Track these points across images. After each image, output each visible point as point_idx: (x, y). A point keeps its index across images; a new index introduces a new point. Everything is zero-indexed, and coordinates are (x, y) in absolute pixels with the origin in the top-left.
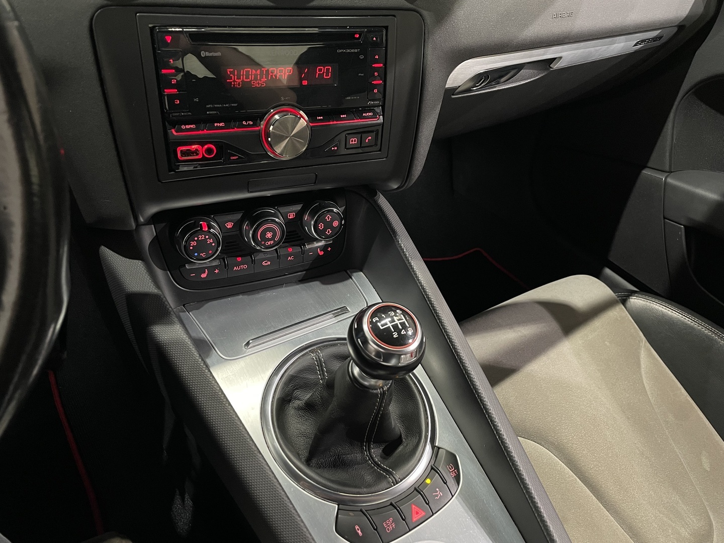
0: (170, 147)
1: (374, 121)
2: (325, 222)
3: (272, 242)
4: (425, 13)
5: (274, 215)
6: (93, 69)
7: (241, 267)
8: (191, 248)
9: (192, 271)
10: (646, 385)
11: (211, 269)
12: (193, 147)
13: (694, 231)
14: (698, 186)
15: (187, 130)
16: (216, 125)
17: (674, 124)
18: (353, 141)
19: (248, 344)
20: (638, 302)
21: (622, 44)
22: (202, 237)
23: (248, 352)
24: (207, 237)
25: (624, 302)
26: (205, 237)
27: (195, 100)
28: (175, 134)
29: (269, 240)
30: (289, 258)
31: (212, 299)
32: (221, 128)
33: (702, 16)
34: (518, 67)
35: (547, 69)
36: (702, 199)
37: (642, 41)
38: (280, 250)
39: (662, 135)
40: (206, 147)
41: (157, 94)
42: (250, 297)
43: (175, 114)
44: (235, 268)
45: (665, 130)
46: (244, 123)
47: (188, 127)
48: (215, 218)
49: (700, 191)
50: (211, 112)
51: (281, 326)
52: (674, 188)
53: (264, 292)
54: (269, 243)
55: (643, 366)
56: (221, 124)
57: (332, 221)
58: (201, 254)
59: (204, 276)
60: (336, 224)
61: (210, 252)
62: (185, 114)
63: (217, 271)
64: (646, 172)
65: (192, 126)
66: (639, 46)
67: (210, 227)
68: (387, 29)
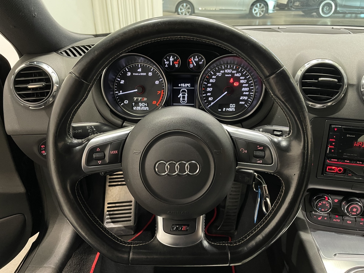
0: (324, 166)
3: (355, 213)
5: (359, 202)
7: (337, 220)
8: (319, 206)
9: (315, 215)
11: (324, 217)
12: (333, 167)
15: (333, 161)
16: (345, 161)
19: (335, 255)
22: (324, 202)
23: (335, 258)
24: (327, 203)
26: (326, 203)
27: (340, 151)
28: (328, 161)
30: (361, 223)
31: (320, 230)
32: (335, 161)
38: (357, 218)
40: (339, 168)
41: (326, 147)
42: (338, 235)
43: (331, 155)
44: (334, 220)
46: (358, 162)
47: (334, 160)
48: (331, 196)
50: (345, 156)
51: (352, 253)
53: (345, 235)
54: (354, 213)
56: (348, 161)
58: (322, 209)
59: (319, 219)
61: (326, 210)
62: (335, 155)
63: (326, 219)
65: (336, 160)
67: (329, 199)
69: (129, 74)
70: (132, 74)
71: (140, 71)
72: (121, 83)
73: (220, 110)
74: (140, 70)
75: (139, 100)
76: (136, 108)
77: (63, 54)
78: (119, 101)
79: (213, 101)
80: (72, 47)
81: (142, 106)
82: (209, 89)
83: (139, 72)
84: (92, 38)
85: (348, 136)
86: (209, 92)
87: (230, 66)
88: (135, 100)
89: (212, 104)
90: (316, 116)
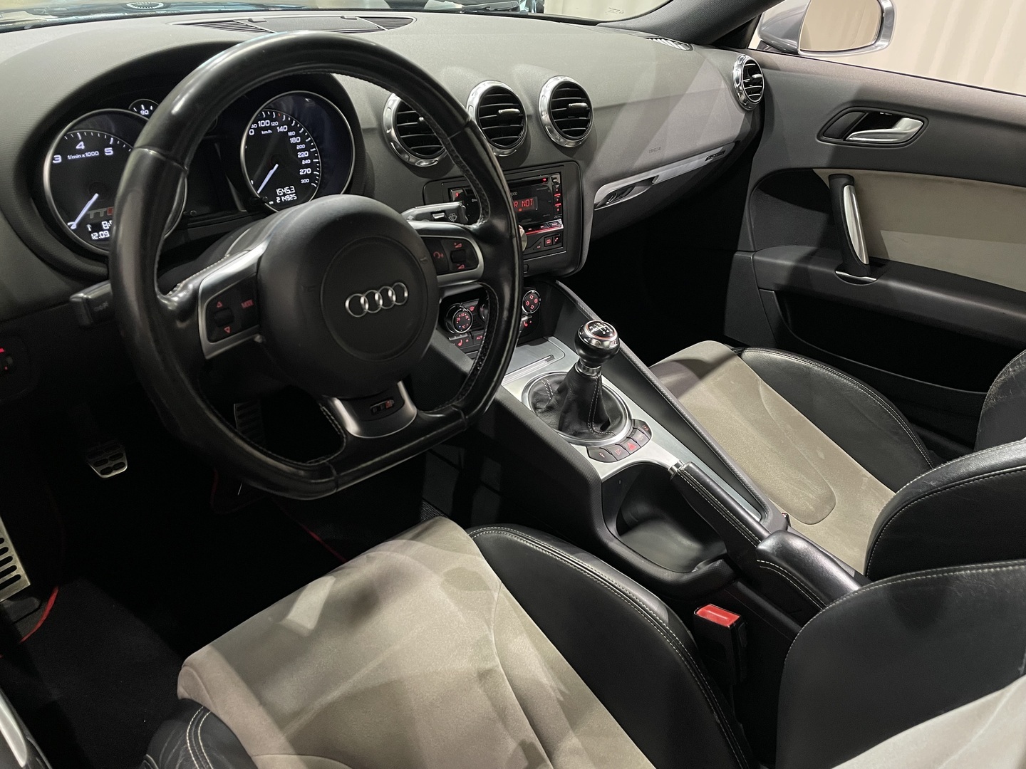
1: (559, 228)
2: (529, 300)
4: (579, 162)
9: (453, 342)
10: (767, 409)
11: (464, 340)
13: (783, 293)
14: (776, 258)
17: (749, 213)
18: (549, 242)
20: (749, 354)
21: (697, 161)
22: (463, 315)
24: (465, 315)
25: (740, 355)
33: (750, 133)
34: (632, 186)
35: (649, 185)
36: (782, 267)
37: (711, 157)
39: (743, 223)
44: (478, 338)
45: (744, 219)
49: (780, 262)
52: (760, 262)
55: (762, 397)
57: (534, 299)
59: (460, 345)
60: (536, 301)
63: (467, 341)
64: (737, 254)
66: (709, 161)
68: (560, 173)
69: (58, 159)
70: (64, 158)
71: (83, 147)
74: (81, 145)
75: (102, 215)
76: (99, 236)
83: (81, 152)
87: (266, 114)
88: (92, 217)
90: (430, 180)
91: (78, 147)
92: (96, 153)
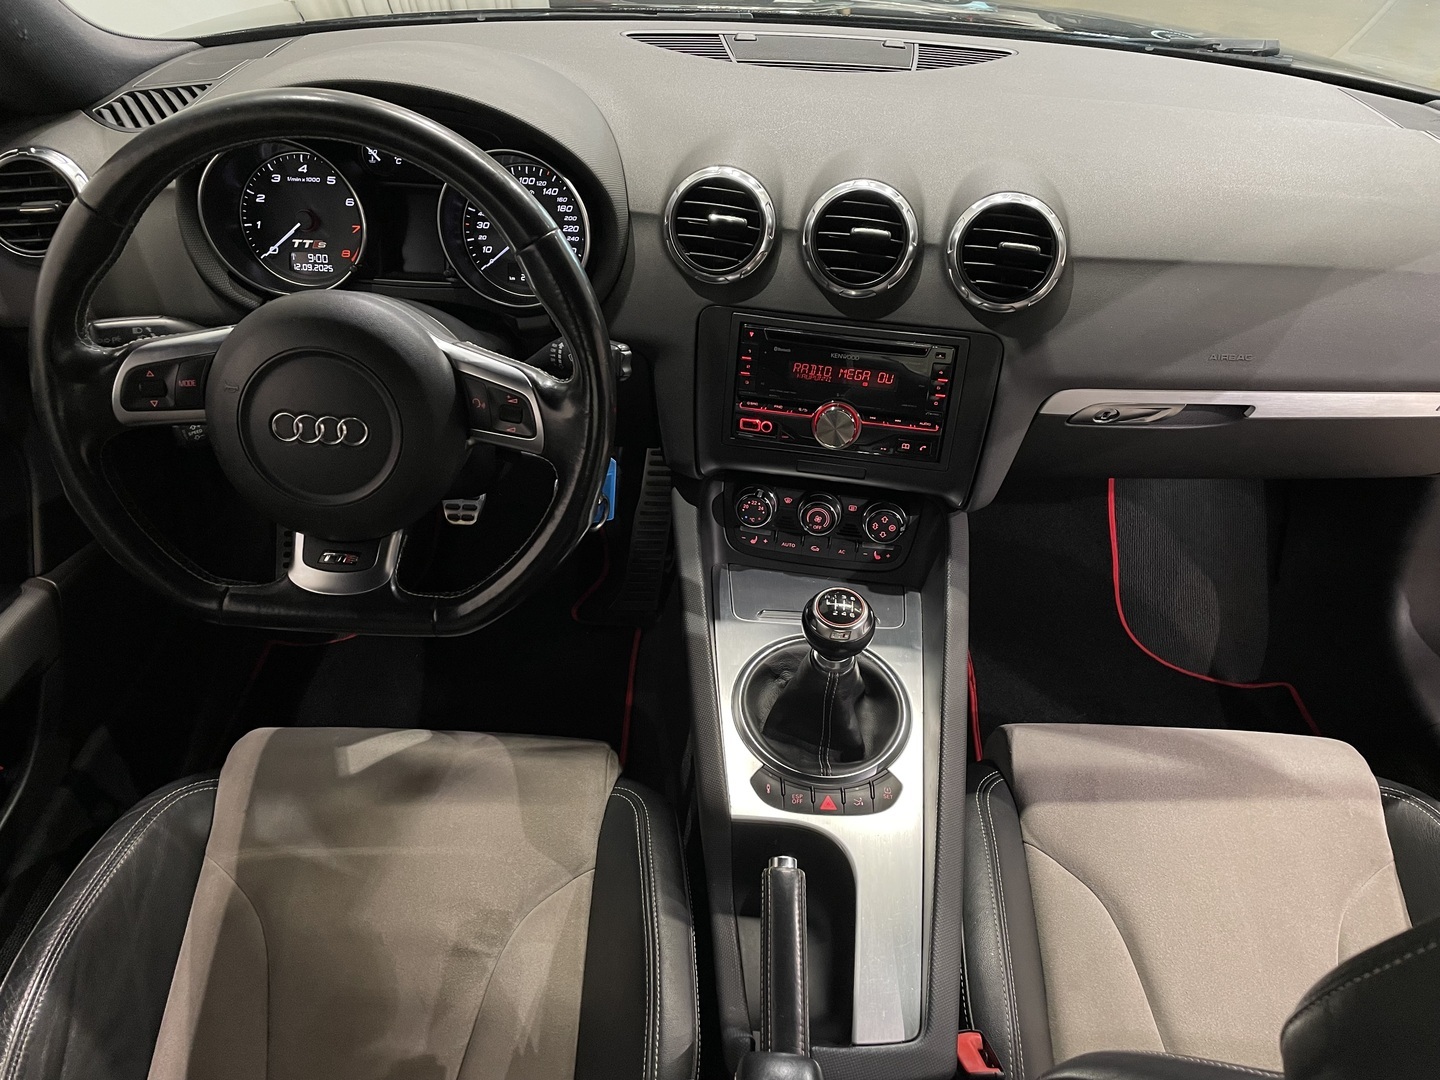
0: (734, 417)
2: (880, 522)
3: (819, 527)
4: (1005, 339)
5: (828, 501)
6: (692, 349)
7: (789, 544)
8: (743, 510)
9: (744, 534)
11: (761, 538)
15: (750, 406)
16: (775, 406)
18: (906, 446)
19: (761, 612)
22: (754, 503)
23: (758, 620)
24: (759, 504)
26: (757, 504)
27: (761, 383)
28: (741, 407)
29: (817, 524)
30: (840, 551)
32: (780, 410)
38: (830, 538)
43: (745, 392)
44: (784, 544)
46: (800, 409)
47: (752, 403)
50: (774, 396)
54: (816, 527)
56: (780, 407)
57: (888, 524)
58: (751, 519)
59: (753, 542)
60: (892, 528)
61: (759, 519)
62: (753, 393)
63: (766, 540)
65: (756, 404)
68: (957, 348)
69: (277, 178)
70: (283, 178)
71: (305, 171)
72: (257, 200)
73: (514, 279)
74: (304, 169)
75: (307, 246)
76: (301, 267)
77: (103, 117)
78: (255, 248)
79: (493, 255)
80: (129, 94)
81: (315, 262)
82: (481, 225)
83: (302, 175)
84: (194, 50)
85: (776, 349)
86: (483, 232)
87: (530, 169)
88: (296, 246)
89: (492, 261)
90: (712, 302)
91: (300, 170)
92: (317, 180)
